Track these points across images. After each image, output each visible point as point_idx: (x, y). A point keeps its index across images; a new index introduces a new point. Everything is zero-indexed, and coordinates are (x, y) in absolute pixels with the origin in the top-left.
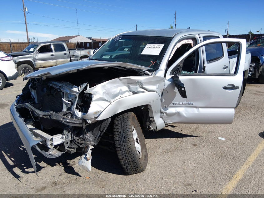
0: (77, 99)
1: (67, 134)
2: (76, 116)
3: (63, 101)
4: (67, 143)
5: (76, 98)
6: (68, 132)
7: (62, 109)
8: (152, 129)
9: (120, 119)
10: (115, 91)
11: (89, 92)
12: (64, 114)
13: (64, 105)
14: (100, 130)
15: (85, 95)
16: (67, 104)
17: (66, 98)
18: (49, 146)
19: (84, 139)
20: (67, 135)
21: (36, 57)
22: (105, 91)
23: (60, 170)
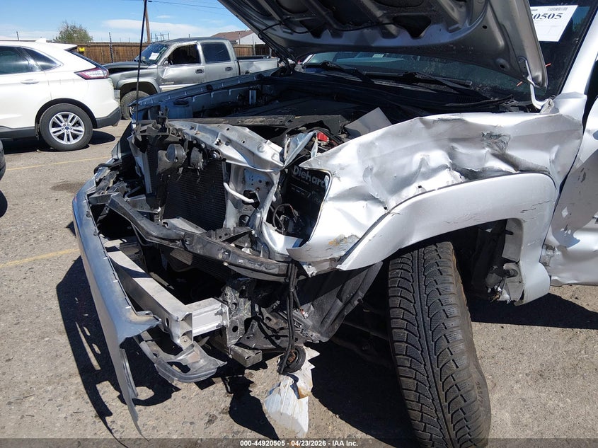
0: (274, 189)
1: (235, 301)
2: (266, 245)
3: (227, 192)
4: (235, 329)
5: (269, 184)
6: (237, 295)
7: (223, 218)
8: (505, 296)
9: (409, 262)
10: (403, 167)
11: (315, 167)
12: (227, 237)
13: (230, 208)
14: (339, 296)
15: (297, 176)
16: (238, 204)
17: (236, 183)
18: (178, 341)
19: (289, 320)
20: (235, 304)
21: (163, 74)
22: (370, 164)
23: (210, 402)
